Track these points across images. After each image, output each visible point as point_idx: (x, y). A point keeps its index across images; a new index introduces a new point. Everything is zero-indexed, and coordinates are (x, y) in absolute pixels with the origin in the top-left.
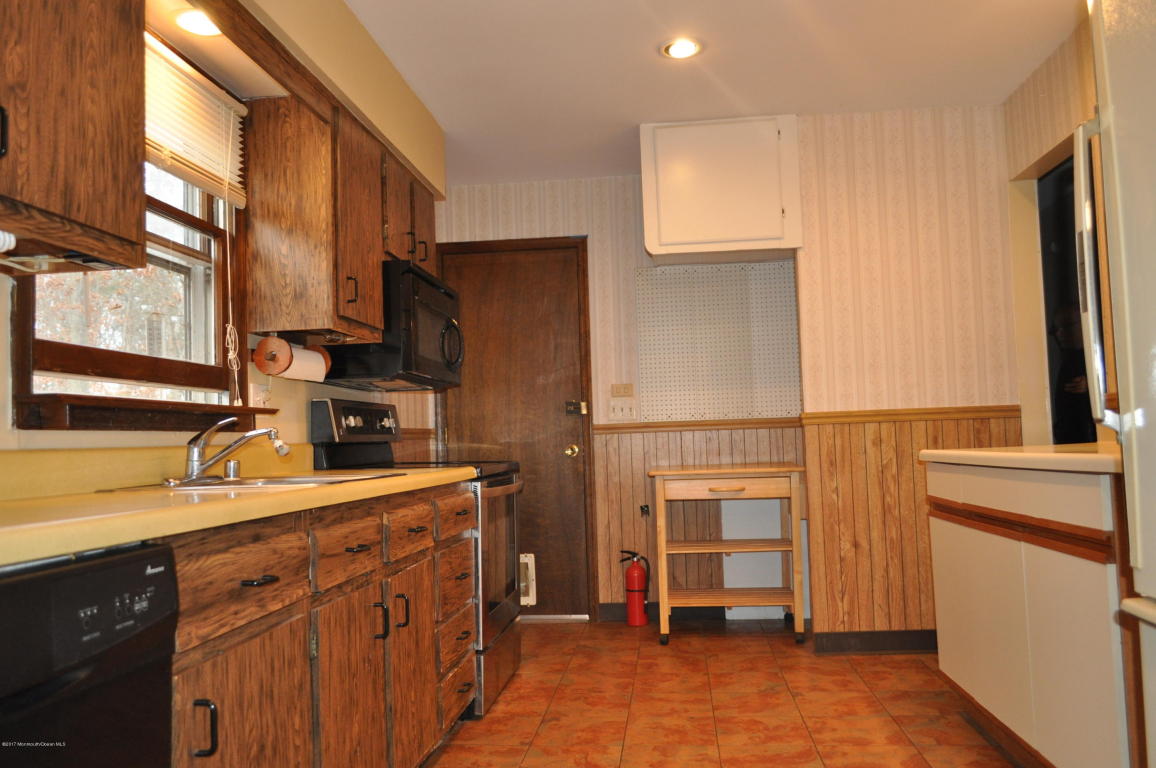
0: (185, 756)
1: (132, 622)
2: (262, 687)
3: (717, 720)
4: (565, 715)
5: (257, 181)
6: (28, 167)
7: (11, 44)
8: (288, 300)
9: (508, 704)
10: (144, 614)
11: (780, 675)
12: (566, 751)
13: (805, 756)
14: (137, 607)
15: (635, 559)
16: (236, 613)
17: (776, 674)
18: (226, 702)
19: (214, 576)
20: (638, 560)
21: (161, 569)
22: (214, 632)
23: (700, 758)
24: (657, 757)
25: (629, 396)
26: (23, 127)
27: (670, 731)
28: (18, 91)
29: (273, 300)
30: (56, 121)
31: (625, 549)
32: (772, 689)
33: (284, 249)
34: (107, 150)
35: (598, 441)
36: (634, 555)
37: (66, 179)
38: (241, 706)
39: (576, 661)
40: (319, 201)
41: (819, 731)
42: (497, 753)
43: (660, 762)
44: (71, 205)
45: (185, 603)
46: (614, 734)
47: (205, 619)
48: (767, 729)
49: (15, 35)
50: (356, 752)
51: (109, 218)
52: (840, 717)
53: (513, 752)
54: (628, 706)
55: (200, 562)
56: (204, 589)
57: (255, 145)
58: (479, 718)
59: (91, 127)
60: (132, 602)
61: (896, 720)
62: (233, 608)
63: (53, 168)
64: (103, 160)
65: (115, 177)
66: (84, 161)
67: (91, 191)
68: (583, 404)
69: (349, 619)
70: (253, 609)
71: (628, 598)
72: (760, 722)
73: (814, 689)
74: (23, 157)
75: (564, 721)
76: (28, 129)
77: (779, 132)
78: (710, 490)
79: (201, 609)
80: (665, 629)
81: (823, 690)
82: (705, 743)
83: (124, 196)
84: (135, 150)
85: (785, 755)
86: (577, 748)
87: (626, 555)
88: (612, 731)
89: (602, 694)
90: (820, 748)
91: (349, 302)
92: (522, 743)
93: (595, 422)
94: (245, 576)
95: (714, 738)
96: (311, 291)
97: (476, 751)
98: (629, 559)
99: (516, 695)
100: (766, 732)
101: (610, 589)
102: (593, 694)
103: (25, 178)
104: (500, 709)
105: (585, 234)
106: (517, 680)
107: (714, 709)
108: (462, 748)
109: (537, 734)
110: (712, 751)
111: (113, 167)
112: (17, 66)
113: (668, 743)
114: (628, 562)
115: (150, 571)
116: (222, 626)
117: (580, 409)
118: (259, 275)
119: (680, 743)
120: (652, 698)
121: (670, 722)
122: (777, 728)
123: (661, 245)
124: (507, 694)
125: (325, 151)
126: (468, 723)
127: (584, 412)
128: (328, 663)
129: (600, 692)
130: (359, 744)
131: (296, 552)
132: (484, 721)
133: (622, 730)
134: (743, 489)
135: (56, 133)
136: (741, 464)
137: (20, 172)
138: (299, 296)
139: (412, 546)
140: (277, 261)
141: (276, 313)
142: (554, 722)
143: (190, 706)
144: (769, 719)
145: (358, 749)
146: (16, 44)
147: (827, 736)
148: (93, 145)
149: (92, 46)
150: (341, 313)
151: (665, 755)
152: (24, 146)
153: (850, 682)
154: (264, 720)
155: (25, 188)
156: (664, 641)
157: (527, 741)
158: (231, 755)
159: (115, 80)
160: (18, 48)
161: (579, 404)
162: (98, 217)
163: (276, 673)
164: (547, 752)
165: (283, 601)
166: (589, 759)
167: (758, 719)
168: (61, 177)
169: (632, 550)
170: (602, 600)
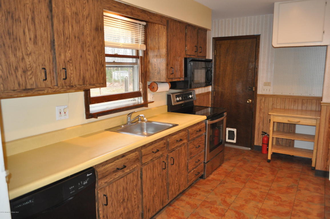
0: (101, 205)
1: (83, 187)
2: (124, 188)
3: (268, 194)
4: (227, 183)
5: (149, 41)
6: (74, 77)
7: (67, 51)
8: (156, 74)
9: (214, 175)
10: (86, 184)
11: (298, 181)
12: (221, 195)
13: (287, 214)
14: (84, 183)
15: (266, 135)
16: (115, 175)
17: (297, 181)
18: (113, 193)
19: (109, 169)
20: (267, 135)
21: (91, 174)
22: (108, 180)
23: (255, 206)
24: (244, 203)
25: (270, 86)
26: (72, 69)
27: (252, 195)
28: (70, 61)
29: (153, 74)
30: (80, 64)
31: (264, 131)
32: (292, 186)
33: (155, 60)
34: (94, 65)
35: (258, 99)
36: (266, 133)
37: (83, 76)
38: (117, 193)
39: (240, 163)
40: (163, 47)
41: (297, 206)
42: (204, 191)
43: (243, 205)
44: (85, 81)
45: (99, 177)
46: (236, 192)
47: (106, 178)
48: (281, 201)
49: (68, 49)
50: (155, 195)
51: (95, 80)
52: (307, 202)
53: (208, 192)
54: (245, 183)
55: (105, 167)
56: (105, 173)
57: (149, 32)
58: (204, 179)
59: (89, 61)
60: (83, 183)
61: (326, 208)
62: (115, 174)
63: (80, 75)
64: (93, 68)
65: (96, 70)
66: (87, 70)
67: (90, 76)
68: (254, 88)
69: (153, 167)
70: (121, 173)
71: (262, 145)
72: (280, 198)
73: (306, 189)
74: (72, 76)
75: (226, 185)
76: (73, 69)
77: (326, 3)
78: (289, 121)
79: (104, 177)
80: (269, 158)
81: (309, 190)
82: (260, 201)
83: (99, 74)
84: (101, 61)
85: (281, 212)
86: (224, 195)
87: (263, 133)
88: (236, 191)
89: (240, 177)
90: (293, 212)
91: (171, 74)
92: (211, 190)
93: (258, 93)
94: (118, 167)
95: (263, 201)
96: (161, 72)
97: (199, 189)
98: (264, 134)
99: (218, 173)
100: (280, 202)
101: (258, 141)
102: (238, 177)
103: (73, 80)
104: (212, 176)
105: (260, 34)
106: (221, 167)
107: (270, 190)
108: (196, 187)
109: (216, 187)
110: (260, 205)
111: (95, 68)
112: (69, 55)
113: (249, 199)
114: (264, 136)
115: (88, 175)
116: (111, 179)
117: (253, 89)
118: (150, 67)
119: (253, 200)
120: (254, 182)
121: (254, 192)
122: (285, 201)
123: (277, 44)
124: (216, 172)
125: (165, 33)
126: (201, 180)
127: (254, 90)
128: (145, 178)
129: (241, 176)
130: (156, 193)
131: (134, 157)
132: (205, 180)
133: (239, 191)
134: (299, 122)
135: (80, 66)
136: (305, 110)
137: (72, 79)
138: (159, 73)
139: (177, 144)
140: (153, 63)
141: (153, 77)
142: (223, 184)
143: (102, 196)
144: (284, 198)
145: (156, 195)
146: (69, 50)
147: (298, 208)
148: (90, 66)
149: (88, 42)
150: (169, 78)
151: (246, 203)
152: (72, 72)
153: (320, 189)
154: (124, 194)
155: (73, 82)
156: (269, 161)
157: (213, 189)
158: (115, 203)
159: (95, 47)
160: (69, 52)
161: (253, 87)
162: (92, 81)
163: (128, 184)
164: (216, 194)
165: (130, 169)
166: (225, 199)
167: (280, 197)
168: (82, 76)
169: (266, 132)
170: (255, 144)
